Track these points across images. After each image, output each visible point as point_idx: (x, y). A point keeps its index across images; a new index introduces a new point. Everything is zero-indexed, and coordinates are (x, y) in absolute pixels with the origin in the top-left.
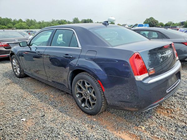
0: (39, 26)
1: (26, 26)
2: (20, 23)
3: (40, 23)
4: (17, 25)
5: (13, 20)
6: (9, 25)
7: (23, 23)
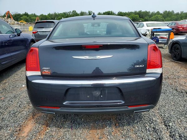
0: (175, 17)
1: (161, 18)
2: (157, 15)
3: (178, 14)
4: (153, 18)
5: (151, 13)
6: (146, 18)
7: (159, 15)
